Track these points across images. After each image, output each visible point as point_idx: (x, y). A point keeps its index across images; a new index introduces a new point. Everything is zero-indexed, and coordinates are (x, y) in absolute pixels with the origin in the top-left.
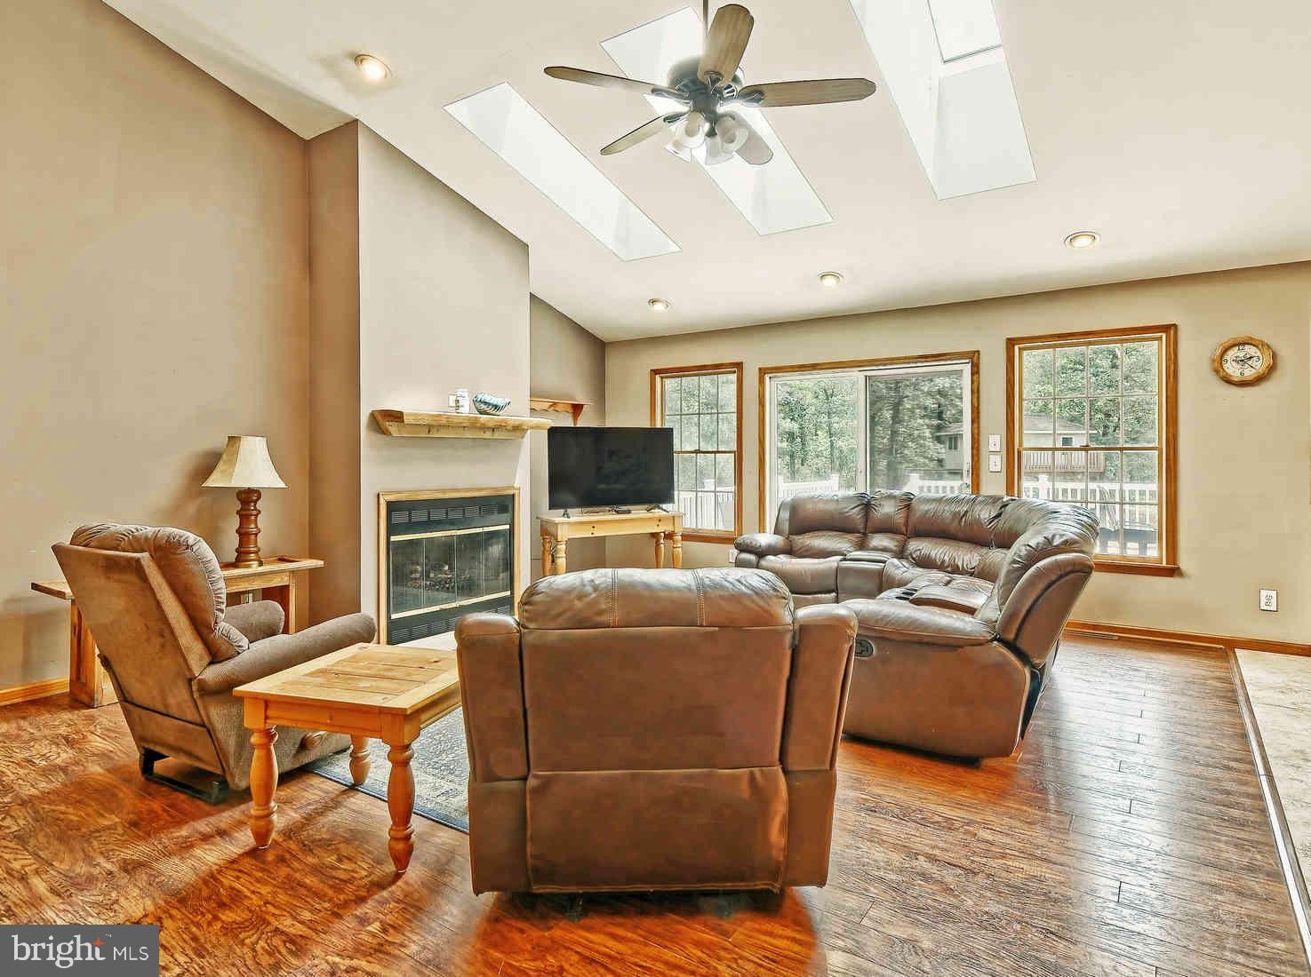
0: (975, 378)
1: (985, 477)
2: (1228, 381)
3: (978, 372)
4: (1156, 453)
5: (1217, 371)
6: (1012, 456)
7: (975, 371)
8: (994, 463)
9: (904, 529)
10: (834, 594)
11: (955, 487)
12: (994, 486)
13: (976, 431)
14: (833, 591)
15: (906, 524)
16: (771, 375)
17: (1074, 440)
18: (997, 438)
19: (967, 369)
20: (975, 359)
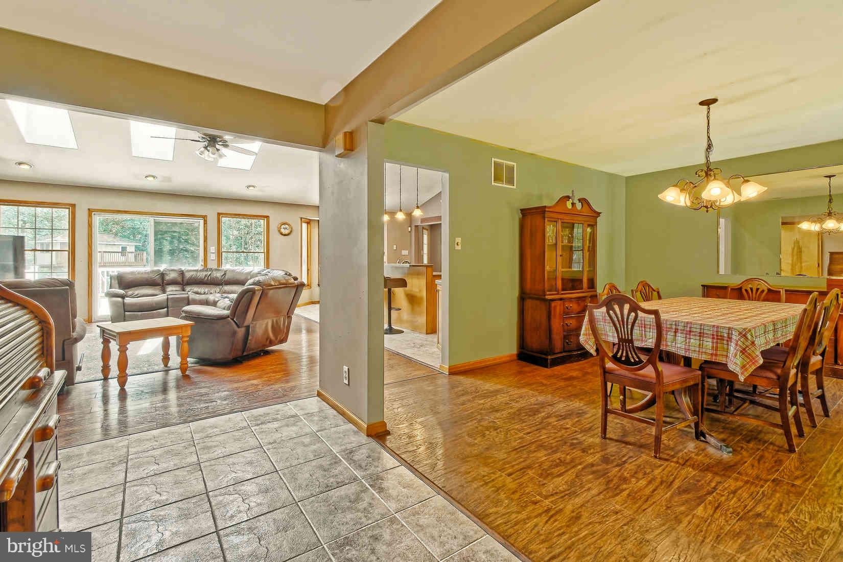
0: (205, 225)
1: (209, 262)
2: (282, 234)
3: (206, 223)
4: (263, 254)
5: (279, 231)
6: (219, 254)
7: (205, 223)
8: (213, 257)
9: (182, 283)
10: (166, 309)
11: (199, 267)
12: (212, 265)
13: (206, 245)
14: (165, 308)
15: (183, 280)
16: (95, 213)
17: (128, 248)
18: (214, 248)
19: (202, 222)
20: (205, 218)
